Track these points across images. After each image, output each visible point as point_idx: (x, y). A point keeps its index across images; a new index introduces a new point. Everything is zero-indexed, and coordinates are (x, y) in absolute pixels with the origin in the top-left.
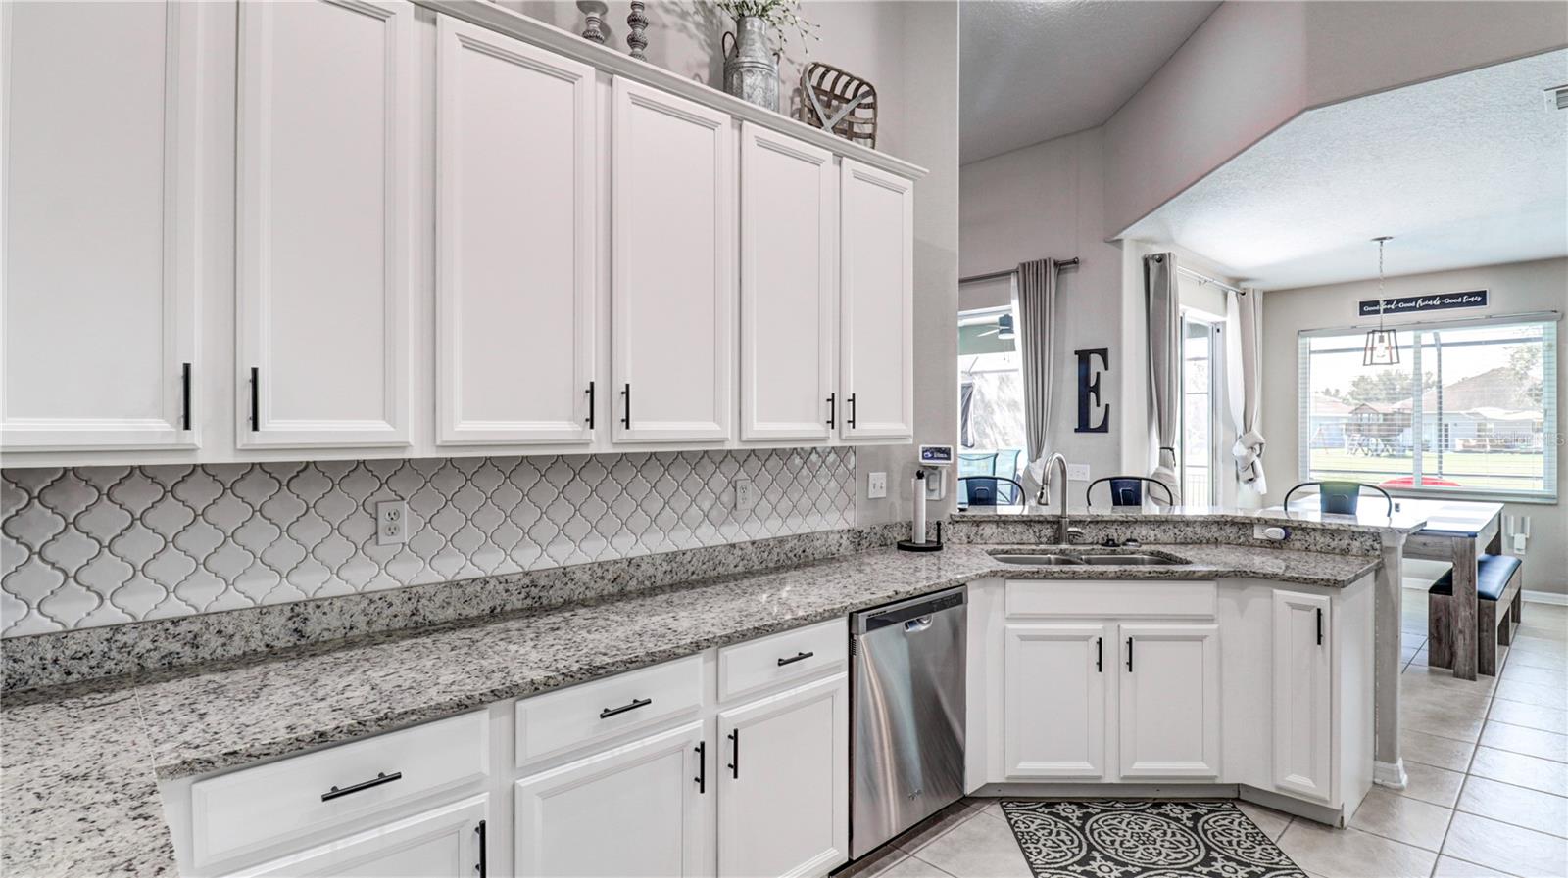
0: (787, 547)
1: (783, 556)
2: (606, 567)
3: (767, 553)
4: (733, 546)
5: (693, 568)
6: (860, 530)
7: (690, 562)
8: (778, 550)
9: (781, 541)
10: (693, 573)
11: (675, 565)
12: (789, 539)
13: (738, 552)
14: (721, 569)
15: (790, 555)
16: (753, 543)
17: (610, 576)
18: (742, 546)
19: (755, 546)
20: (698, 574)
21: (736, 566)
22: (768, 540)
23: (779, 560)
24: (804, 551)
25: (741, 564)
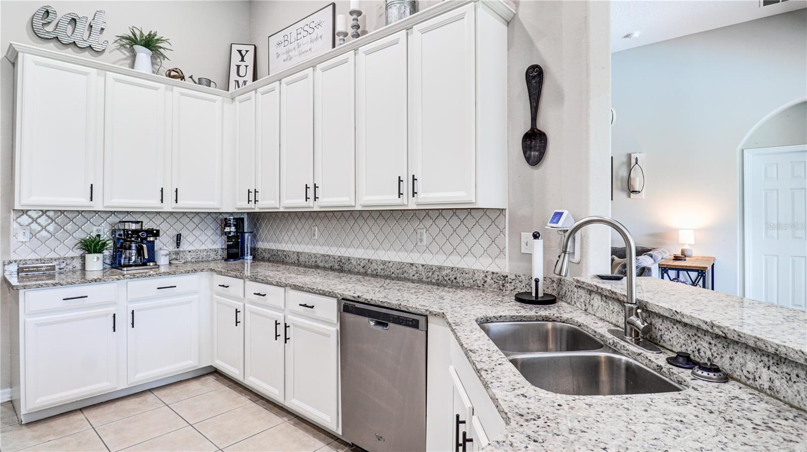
0: (444, 273)
1: (441, 278)
2: (361, 260)
3: (431, 273)
4: (412, 264)
5: (393, 271)
6: (505, 275)
7: (392, 267)
8: (438, 273)
9: (440, 268)
10: (393, 273)
11: (386, 267)
12: (445, 268)
13: (414, 268)
14: (406, 275)
15: (446, 278)
16: (423, 266)
17: (362, 265)
18: (417, 265)
19: (424, 267)
20: (395, 274)
21: (413, 276)
22: (432, 266)
23: (438, 279)
24: (455, 279)
25: (416, 275)
